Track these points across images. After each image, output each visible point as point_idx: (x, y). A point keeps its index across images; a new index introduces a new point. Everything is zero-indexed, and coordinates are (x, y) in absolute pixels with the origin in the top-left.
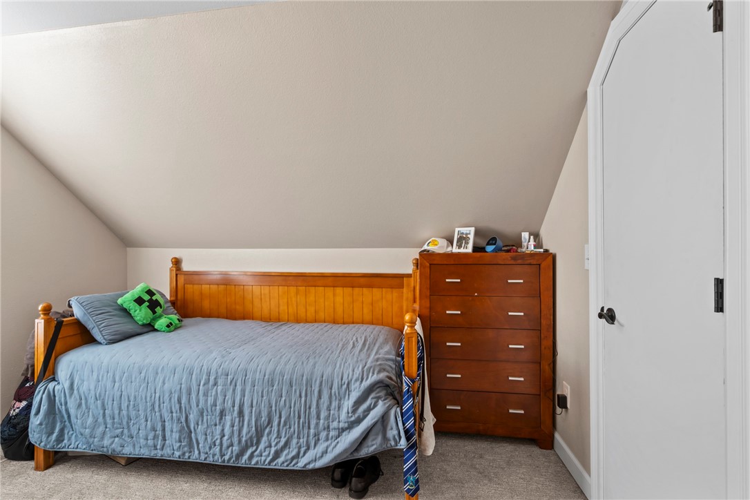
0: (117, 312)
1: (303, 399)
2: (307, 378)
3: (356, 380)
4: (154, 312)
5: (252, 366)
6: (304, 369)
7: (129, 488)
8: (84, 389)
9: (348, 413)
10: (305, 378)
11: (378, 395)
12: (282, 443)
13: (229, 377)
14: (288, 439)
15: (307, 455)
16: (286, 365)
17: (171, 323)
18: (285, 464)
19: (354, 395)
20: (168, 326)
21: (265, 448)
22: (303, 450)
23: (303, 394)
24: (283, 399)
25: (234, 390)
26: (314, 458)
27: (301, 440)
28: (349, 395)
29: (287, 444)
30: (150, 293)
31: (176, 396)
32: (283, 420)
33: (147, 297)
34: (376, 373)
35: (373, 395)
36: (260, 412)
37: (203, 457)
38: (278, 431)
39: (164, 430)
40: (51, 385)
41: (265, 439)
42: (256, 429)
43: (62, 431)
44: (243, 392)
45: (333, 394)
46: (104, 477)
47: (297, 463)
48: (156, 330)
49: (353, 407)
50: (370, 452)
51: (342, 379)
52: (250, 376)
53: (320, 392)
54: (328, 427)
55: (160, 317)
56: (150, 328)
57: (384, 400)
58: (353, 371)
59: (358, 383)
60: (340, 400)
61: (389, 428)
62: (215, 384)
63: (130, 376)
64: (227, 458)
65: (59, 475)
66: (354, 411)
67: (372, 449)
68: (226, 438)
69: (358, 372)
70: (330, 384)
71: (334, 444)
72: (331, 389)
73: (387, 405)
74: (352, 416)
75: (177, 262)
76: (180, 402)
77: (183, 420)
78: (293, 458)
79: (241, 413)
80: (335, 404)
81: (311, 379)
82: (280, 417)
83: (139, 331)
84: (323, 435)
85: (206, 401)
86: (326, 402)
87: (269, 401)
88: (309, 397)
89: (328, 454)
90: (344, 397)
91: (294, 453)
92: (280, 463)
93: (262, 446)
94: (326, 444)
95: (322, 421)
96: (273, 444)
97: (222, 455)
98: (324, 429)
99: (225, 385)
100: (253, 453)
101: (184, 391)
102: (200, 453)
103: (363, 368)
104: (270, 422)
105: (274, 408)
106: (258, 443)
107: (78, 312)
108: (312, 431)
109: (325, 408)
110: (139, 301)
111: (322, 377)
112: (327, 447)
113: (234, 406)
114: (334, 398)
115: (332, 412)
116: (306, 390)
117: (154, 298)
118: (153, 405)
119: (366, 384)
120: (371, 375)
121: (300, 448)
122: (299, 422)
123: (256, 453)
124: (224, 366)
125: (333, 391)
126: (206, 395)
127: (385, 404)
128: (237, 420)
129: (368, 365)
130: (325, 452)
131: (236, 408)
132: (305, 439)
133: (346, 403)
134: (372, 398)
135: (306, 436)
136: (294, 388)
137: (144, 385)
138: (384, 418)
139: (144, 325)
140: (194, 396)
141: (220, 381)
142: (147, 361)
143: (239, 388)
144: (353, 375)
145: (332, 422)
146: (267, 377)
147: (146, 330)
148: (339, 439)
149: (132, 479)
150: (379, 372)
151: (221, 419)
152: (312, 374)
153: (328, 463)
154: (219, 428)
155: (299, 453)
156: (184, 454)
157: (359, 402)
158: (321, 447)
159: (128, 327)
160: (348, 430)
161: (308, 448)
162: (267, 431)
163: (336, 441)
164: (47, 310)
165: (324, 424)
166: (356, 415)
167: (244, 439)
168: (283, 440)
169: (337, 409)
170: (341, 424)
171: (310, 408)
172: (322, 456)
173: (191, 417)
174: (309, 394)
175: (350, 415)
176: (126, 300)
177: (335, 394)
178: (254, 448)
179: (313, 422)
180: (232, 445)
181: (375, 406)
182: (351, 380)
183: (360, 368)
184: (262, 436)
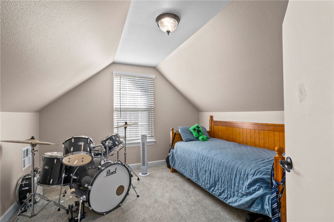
0: (189, 132)
1: (230, 175)
2: (232, 167)
3: (251, 174)
4: (199, 134)
5: (215, 157)
6: (232, 163)
7: (185, 185)
8: (178, 153)
9: (246, 188)
10: (231, 167)
11: (261, 185)
12: (222, 190)
13: (208, 159)
14: (224, 189)
15: (230, 199)
16: (226, 160)
17: (203, 138)
18: (223, 199)
19: (249, 181)
20: (202, 139)
21: (217, 190)
22: (229, 196)
23: (230, 174)
24: (223, 173)
25: (209, 164)
26: (232, 202)
27: (228, 192)
28: (247, 180)
29: (223, 191)
30: (198, 127)
31: (195, 161)
32: (223, 181)
33: (197, 129)
34: (262, 174)
35: (258, 184)
36: (216, 175)
37: (201, 184)
38: (221, 185)
39: (192, 171)
40: (173, 150)
41: (217, 186)
42: (214, 181)
43: (174, 163)
44: (212, 165)
45: (241, 177)
46: (181, 180)
47: (227, 201)
48: (199, 140)
49: (248, 186)
50: (255, 211)
51: (245, 172)
52: (214, 160)
53: (236, 174)
54: (238, 191)
55: (201, 136)
56: (197, 139)
57: (264, 189)
58: (251, 170)
59: (251, 176)
60: (244, 181)
61: (265, 204)
62: (204, 160)
63: (186, 152)
64: (206, 187)
65: (174, 175)
66: (248, 188)
67: (256, 210)
68: (206, 180)
69: (253, 171)
70: (240, 172)
71: (240, 199)
72: (240, 175)
73: (265, 192)
74: (247, 190)
75: (212, 117)
76: (196, 164)
77: (196, 169)
78: (225, 198)
79: (210, 173)
80: (241, 182)
81: (233, 168)
82: (222, 180)
83: (194, 139)
84: (236, 193)
85: (202, 165)
86: (238, 179)
87: (219, 172)
88: (232, 175)
89: (237, 203)
90: (245, 181)
91: (226, 196)
92: (221, 197)
93: (216, 188)
94: (237, 198)
95: (236, 187)
96: (219, 189)
97: (205, 186)
98: (237, 191)
99: (207, 162)
100: (213, 190)
101: (197, 160)
102: (200, 183)
103: (256, 170)
104: (218, 180)
105: (220, 175)
106: (215, 187)
107: (180, 131)
108: (232, 190)
109: (237, 182)
110: (194, 130)
111: (238, 168)
112: (237, 200)
113: (208, 170)
114: (241, 179)
115: (240, 185)
116: (231, 172)
117: (199, 129)
118: (190, 162)
119: (255, 177)
120: (259, 174)
121: (228, 195)
122: (228, 184)
123: (214, 190)
124: (207, 155)
125: (241, 176)
126: (202, 163)
127: (264, 191)
128: (209, 175)
129: (260, 170)
130: (236, 201)
131: (209, 171)
132: (230, 192)
133: (246, 183)
134: (257, 186)
135: (230, 191)
136: (227, 170)
137: (189, 155)
138: (262, 197)
139: (196, 138)
140: (199, 162)
141: (206, 160)
142: (190, 148)
143: (210, 164)
144: (250, 171)
145: (240, 189)
146: (219, 162)
147: (196, 139)
148: (242, 198)
149: (187, 183)
150: (264, 175)
151: (205, 173)
152: (234, 166)
153: (236, 206)
154: (204, 176)
155: (227, 197)
156: (196, 181)
157: (251, 185)
158: (235, 198)
159: (191, 138)
160: (246, 196)
161: (231, 197)
162: (218, 183)
163: (241, 199)
164: (173, 130)
165: (236, 189)
166: (249, 191)
167: (211, 183)
168: (223, 189)
169: (242, 185)
170: (243, 192)
171: (232, 180)
172: (235, 202)
173: (198, 169)
174: (232, 174)
175: (246, 189)
176: (191, 129)
177: (242, 178)
178: (214, 188)
179: (233, 186)
180: (207, 184)
181: (259, 190)
182: (249, 174)
183: (255, 170)
184: (216, 185)
